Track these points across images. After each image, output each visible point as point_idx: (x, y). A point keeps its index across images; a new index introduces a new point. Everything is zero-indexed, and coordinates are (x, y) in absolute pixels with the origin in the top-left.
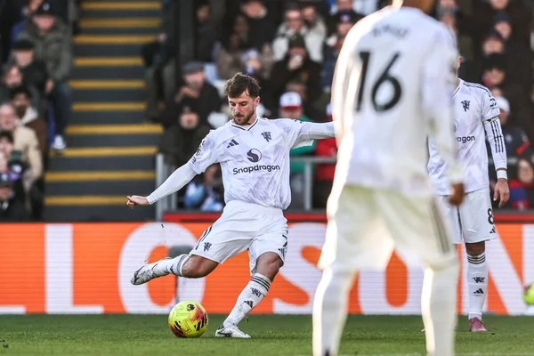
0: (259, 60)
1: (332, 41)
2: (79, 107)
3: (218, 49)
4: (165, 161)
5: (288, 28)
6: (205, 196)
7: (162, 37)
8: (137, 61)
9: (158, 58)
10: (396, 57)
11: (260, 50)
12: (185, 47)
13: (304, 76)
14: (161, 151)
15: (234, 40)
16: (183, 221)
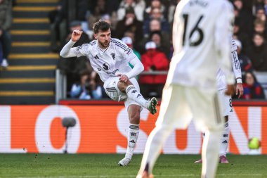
0: (110, 20)
1: (148, 10)
2: (15, 44)
3: (88, 14)
4: (61, 73)
5: (125, 3)
6: (81, 91)
7: (59, 8)
8: (46, 20)
9: (57, 19)
10: (201, 18)
11: (110, 15)
12: (71, 13)
13: (134, 29)
14: (59, 67)
15: (97, 9)
16: (70, 104)
